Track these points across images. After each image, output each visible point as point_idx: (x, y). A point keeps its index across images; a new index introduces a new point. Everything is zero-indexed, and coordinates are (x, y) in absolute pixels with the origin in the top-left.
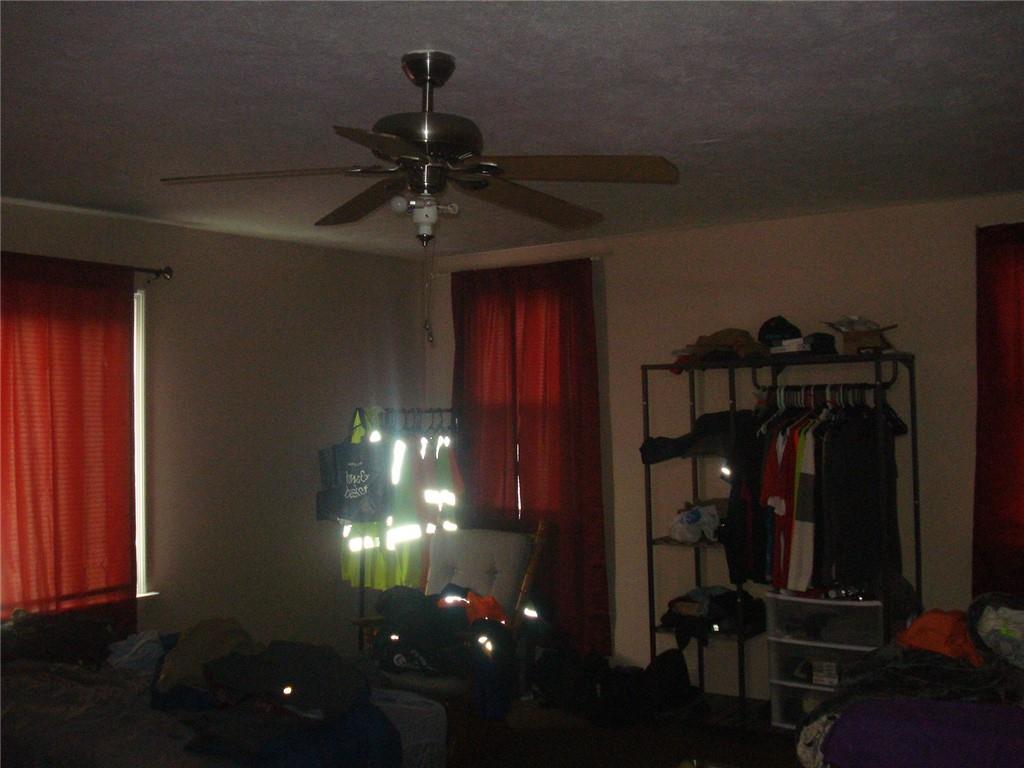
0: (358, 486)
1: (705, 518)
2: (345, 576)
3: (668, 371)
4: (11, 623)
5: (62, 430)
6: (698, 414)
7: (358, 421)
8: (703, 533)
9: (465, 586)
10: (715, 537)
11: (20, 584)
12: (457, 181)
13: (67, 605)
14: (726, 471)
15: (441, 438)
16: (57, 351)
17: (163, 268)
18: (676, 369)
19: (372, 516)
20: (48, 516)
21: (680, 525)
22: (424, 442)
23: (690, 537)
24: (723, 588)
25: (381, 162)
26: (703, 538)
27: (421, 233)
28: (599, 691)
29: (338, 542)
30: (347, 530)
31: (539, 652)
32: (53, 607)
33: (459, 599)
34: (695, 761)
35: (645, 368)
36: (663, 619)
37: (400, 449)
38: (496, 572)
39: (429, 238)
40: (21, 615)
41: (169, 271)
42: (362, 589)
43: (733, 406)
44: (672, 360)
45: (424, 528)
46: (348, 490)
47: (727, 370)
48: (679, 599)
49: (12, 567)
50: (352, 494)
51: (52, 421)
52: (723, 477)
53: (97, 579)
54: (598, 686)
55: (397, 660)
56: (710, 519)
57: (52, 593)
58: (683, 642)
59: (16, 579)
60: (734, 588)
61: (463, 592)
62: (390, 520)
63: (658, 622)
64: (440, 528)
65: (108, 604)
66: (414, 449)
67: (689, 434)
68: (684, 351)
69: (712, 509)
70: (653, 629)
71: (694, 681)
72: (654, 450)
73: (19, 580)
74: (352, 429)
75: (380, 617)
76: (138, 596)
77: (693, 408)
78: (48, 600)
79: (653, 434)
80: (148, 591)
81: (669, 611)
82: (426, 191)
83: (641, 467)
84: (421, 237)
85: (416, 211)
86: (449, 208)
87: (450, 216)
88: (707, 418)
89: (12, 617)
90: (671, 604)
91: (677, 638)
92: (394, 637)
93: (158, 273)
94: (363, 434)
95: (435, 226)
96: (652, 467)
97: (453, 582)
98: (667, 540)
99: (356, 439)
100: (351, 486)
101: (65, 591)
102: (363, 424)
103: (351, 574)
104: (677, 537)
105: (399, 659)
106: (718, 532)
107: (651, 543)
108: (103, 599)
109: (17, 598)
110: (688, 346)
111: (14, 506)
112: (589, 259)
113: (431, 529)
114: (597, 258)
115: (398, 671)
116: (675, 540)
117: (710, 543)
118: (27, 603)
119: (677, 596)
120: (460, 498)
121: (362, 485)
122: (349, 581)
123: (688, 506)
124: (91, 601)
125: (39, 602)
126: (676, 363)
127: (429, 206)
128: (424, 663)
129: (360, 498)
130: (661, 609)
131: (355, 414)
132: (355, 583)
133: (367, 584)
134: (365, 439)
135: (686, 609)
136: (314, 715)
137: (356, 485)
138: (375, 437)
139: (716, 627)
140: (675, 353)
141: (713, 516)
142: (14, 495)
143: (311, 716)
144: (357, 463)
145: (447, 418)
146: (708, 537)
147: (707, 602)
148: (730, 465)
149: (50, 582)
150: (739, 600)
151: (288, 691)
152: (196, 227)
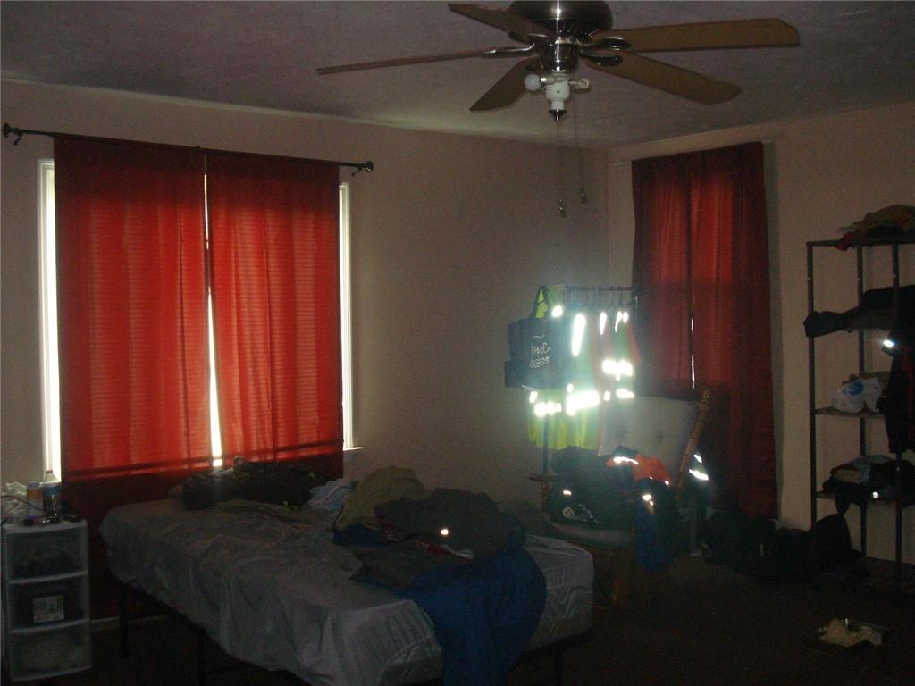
0: (541, 356)
1: (866, 390)
2: (531, 438)
3: (833, 248)
4: (232, 469)
5: (278, 305)
6: (865, 290)
7: (541, 298)
8: (865, 404)
9: (633, 448)
10: (877, 408)
11: (242, 438)
12: (589, 58)
13: (282, 456)
14: (889, 344)
15: (619, 314)
16: (272, 237)
17: (365, 163)
18: (842, 245)
19: (554, 384)
20: (266, 379)
21: (843, 397)
22: (603, 317)
23: (851, 408)
24: (884, 457)
25: (515, 43)
26: (865, 409)
27: (553, 108)
28: (762, 551)
29: (525, 407)
30: (533, 396)
31: (710, 512)
32: (270, 457)
33: (627, 460)
34: (846, 620)
35: (810, 245)
36: (825, 485)
37: (579, 323)
38: (662, 437)
39: (561, 113)
40: (240, 462)
41: (370, 165)
42: (546, 450)
43: (896, 281)
44: (840, 236)
45: (602, 395)
46: (532, 361)
47: (890, 246)
48: (842, 467)
49: (236, 422)
50: (536, 364)
51: (269, 298)
52: (885, 349)
53: (308, 433)
54: (762, 546)
55: (566, 513)
56: (873, 391)
57: (270, 446)
58: (842, 507)
59: (238, 431)
60: (893, 456)
61: (632, 454)
62: (570, 387)
63: (819, 488)
64: (613, 395)
65: (319, 455)
66: (593, 324)
67: (855, 309)
68: (850, 228)
69: (875, 381)
70: (814, 495)
71: (856, 545)
72: (818, 324)
73: (241, 433)
74: (536, 304)
75: (557, 474)
76: (345, 449)
77: (860, 284)
78: (266, 451)
79: (818, 308)
80: (355, 446)
81: (832, 478)
82: (558, 68)
83: (806, 340)
84: (554, 113)
85: (549, 87)
86: (580, 84)
87: (581, 91)
88: (873, 292)
89: (232, 464)
90: (833, 471)
91: (837, 503)
92: (567, 493)
93: (360, 167)
94: (545, 310)
95: (566, 102)
96: (817, 340)
97: (623, 445)
98: (830, 410)
99: (540, 315)
100: (535, 357)
101: (281, 444)
102: (546, 300)
103: (537, 436)
104: (839, 407)
105: (567, 512)
106: (881, 404)
107: (813, 412)
108: (315, 452)
109: (239, 449)
110: (855, 223)
111: (237, 370)
112: (760, 142)
113: (607, 396)
114: (768, 141)
115: (566, 522)
116: (838, 411)
117: (872, 414)
118: (248, 452)
119: (838, 465)
120: (638, 369)
121: (544, 356)
122: (535, 443)
123: (853, 378)
124: (303, 453)
125: (259, 453)
126: (841, 240)
127: (560, 81)
128: (591, 516)
129: (542, 368)
130: (823, 476)
131: (539, 292)
132: (540, 444)
133: (550, 446)
134: (547, 313)
135: (847, 477)
136: (467, 555)
137: (539, 356)
138: (557, 311)
139: (876, 495)
140: (841, 229)
141: (876, 388)
142: (236, 360)
143: (463, 555)
144: (540, 335)
145: (627, 295)
146: (870, 407)
147: (868, 470)
148: (892, 337)
149: (268, 436)
150: (898, 469)
151: (445, 532)
152: (392, 125)
